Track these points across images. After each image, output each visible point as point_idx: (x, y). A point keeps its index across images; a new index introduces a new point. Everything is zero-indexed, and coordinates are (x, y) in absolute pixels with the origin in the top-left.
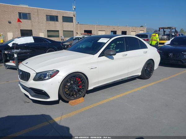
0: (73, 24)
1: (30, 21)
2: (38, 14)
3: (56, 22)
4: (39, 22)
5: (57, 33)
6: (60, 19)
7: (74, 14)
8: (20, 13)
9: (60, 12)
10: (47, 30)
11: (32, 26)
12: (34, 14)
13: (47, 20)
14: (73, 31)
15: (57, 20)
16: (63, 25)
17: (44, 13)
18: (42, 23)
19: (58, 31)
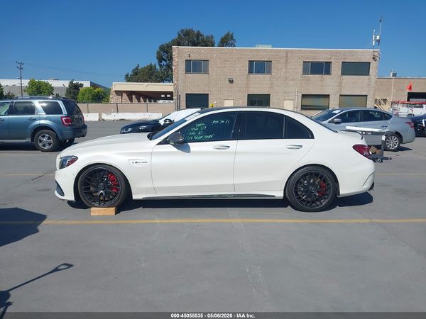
0: (369, 79)
1: (267, 77)
2: (286, 62)
3: (326, 77)
4: (286, 78)
5: (326, 99)
6: (336, 69)
7: (376, 54)
8: (251, 62)
9: (337, 52)
10: (302, 95)
11: (272, 85)
12: (278, 62)
13: (305, 72)
14: (366, 96)
15: (328, 72)
16: (340, 83)
17: (300, 58)
18: (293, 80)
19: (328, 96)
